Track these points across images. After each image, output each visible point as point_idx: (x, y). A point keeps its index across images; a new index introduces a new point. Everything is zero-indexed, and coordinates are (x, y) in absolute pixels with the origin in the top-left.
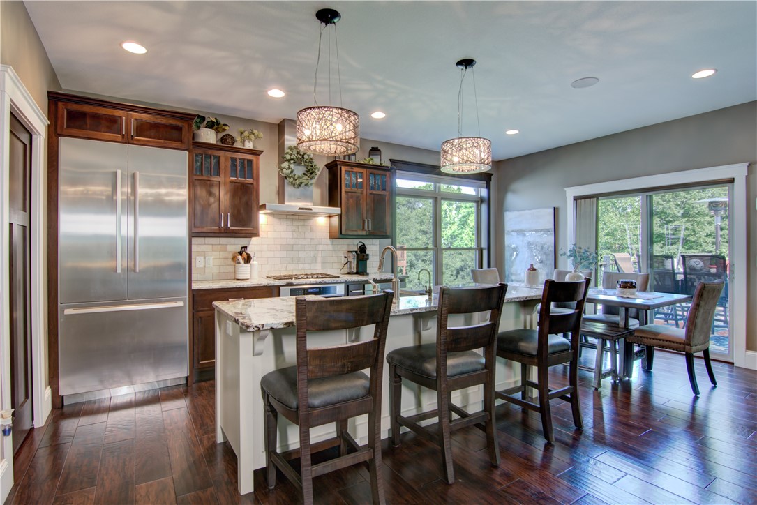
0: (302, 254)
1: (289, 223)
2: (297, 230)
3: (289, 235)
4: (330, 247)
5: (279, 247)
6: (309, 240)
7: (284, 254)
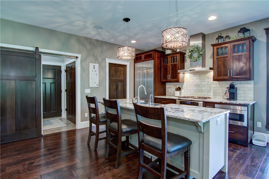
0: (203, 89)
1: (198, 76)
2: (201, 78)
3: (198, 81)
4: (218, 85)
5: (194, 85)
6: (207, 82)
7: (196, 88)
